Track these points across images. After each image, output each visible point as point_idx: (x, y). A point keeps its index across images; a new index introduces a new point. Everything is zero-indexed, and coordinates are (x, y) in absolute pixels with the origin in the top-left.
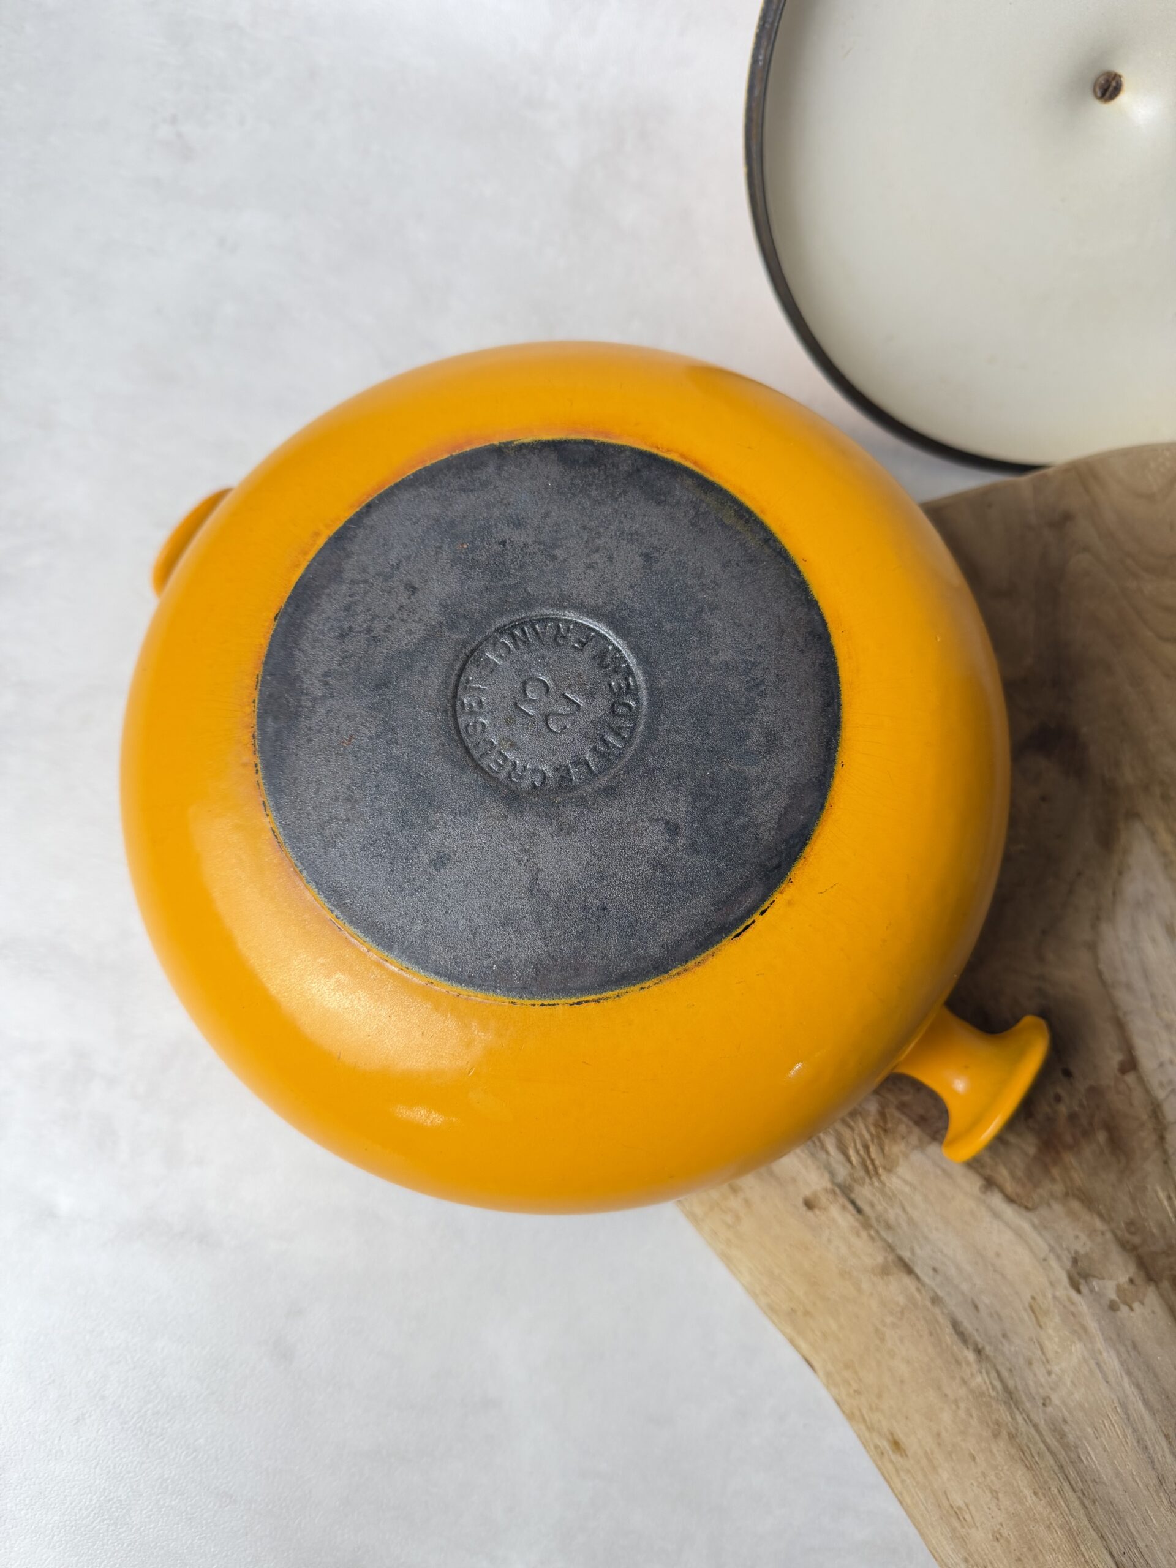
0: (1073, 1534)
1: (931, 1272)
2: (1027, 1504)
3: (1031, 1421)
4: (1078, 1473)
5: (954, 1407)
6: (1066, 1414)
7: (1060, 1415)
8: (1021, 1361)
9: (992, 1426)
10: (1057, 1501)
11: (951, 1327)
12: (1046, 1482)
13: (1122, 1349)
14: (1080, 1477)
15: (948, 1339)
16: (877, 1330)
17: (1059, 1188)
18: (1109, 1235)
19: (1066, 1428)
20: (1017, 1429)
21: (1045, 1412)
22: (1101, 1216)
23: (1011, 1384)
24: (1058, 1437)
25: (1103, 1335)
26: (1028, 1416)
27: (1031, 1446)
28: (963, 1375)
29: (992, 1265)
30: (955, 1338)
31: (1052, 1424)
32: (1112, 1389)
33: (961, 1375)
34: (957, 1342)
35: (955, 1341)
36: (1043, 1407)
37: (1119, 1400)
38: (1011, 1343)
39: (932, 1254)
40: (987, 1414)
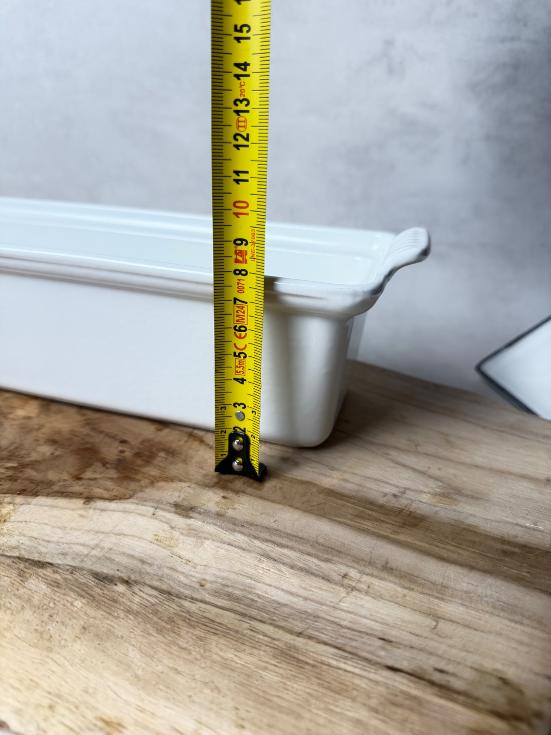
0: (286, 654)
1: (61, 557)
2: (238, 666)
3: (197, 600)
4: (259, 609)
6: (224, 582)
7: (220, 585)
8: (167, 571)
9: (168, 626)
10: (257, 640)
11: (94, 579)
12: (237, 632)
13: (242, 529)
14: (262, 611)
15: (97, 590)
17: (144, 482)
18: (194, 486)
19: (230, 590)
20: (189, 612)
21: (205, 590)
22: (181, 481)
23: (165, 587)
24: (226, 598)
25: (223, 529)
26: (192, 598)
27: (207, 615)
28: (124, 607)
29: (112, 533)
30: (102, 585)
31: (217, 593)
32: (249, 551)
33: (122, 608)
34: (105, 587)
35: (103, 588)
36: (202, 587)
37: (260, 554)
38: (151, 565)
39: (58, 547)
40: (159, 621)
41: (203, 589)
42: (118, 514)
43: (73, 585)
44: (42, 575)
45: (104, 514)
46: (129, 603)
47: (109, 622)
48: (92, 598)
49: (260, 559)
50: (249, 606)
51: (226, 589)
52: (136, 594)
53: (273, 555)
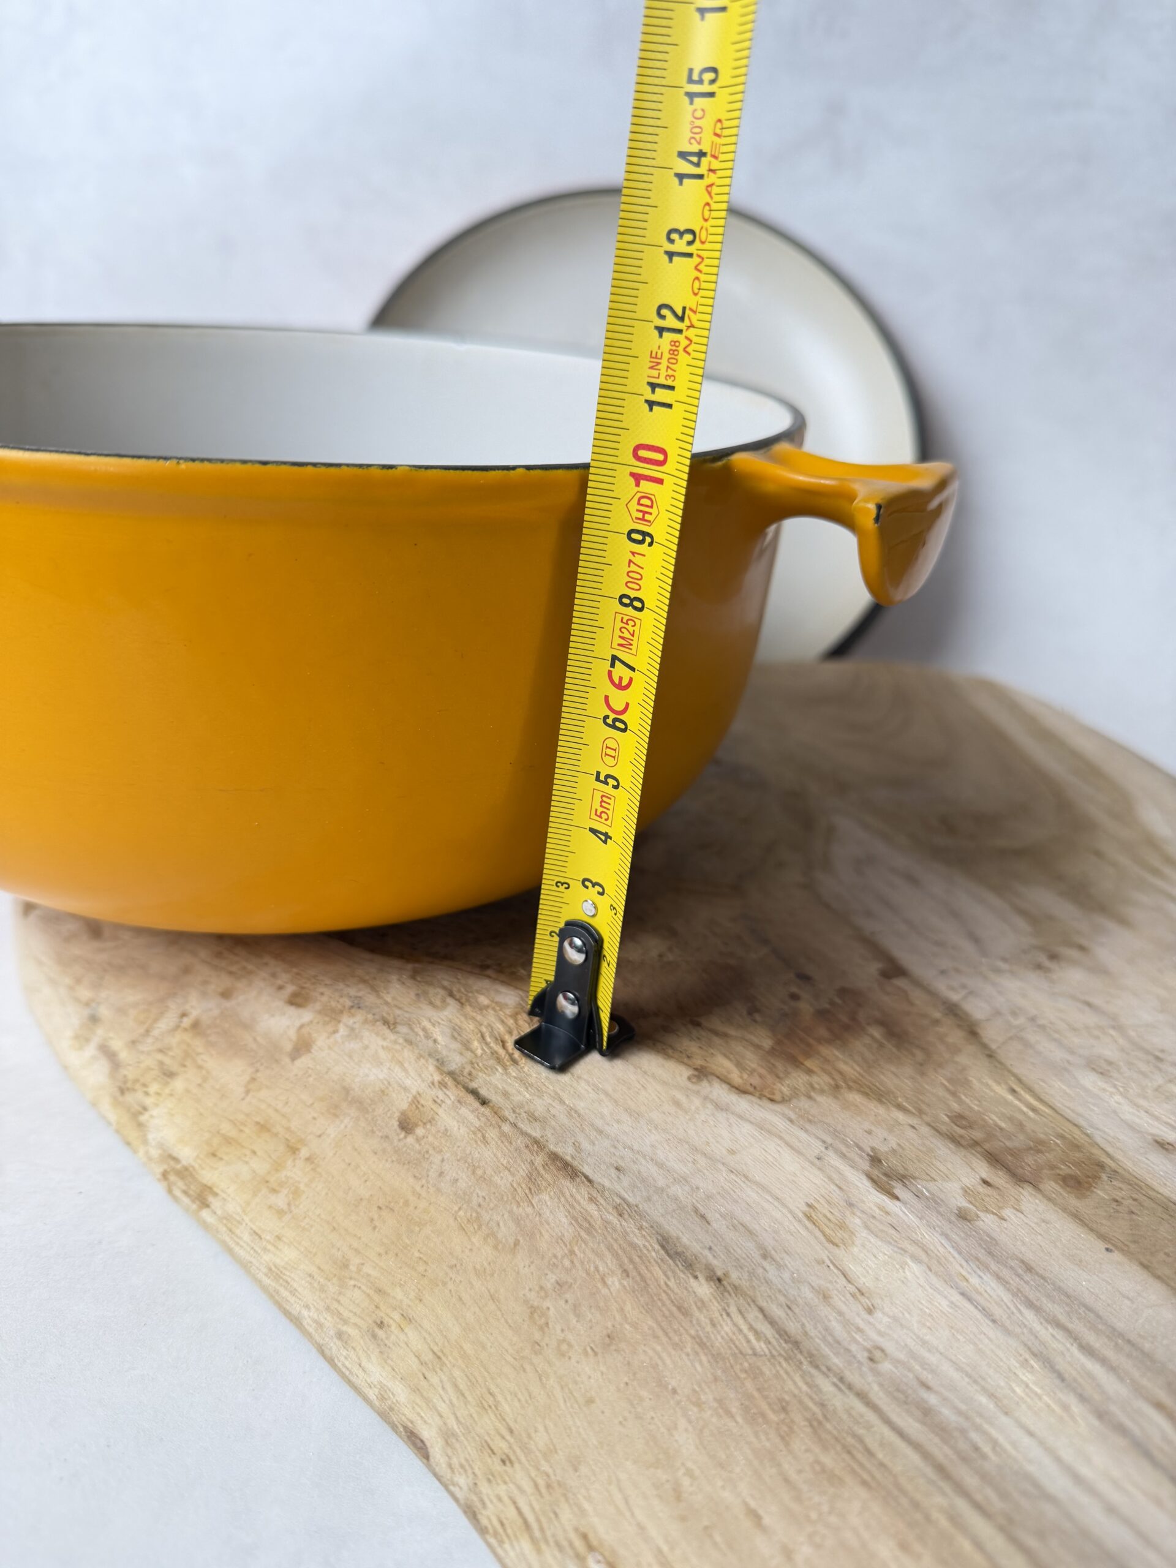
1: (613, 1173)
3: (850, 1387)
4: (984, 1477)
5: (693, 1411)
6: (927, 1376)
7: (911, 1376)
8: (808, 1294)
9: (772, 1417)
11: (657, 1247)
12: (916, 1505)
13: (1005, 1273)
14: (991, 1487)
15: (657, 1271)
16: (533, 1310)
17: (821, 1080)
18: (924, 1129)
19: (932, 1400)
20: (823, 1406)
21: (877, 1373)
22: (900, 1107)
23: (792, 1327)
24: (918, 1414)
25: (959, 1253)
26: (841, 1379)
27: (861, 1432)
28: (697, 1331)
29: (723, 1164)
30: (670, 1266)
31: (899, 1392)
32: (1007, 1332)
33: (693, 1332)
34: (673, 1272)
35: (670, 1273)
36: (871, 1363)
37: (1029, 1349)
38: (780, 1267)
39: (612, 1150)
40: (756, 1394)
41: (872, 1370)
42: (747, 1128)
43: (616, 1240)
44: (568, 1194)
45: (721, 1116)
46: (709, 1328)
47: (659, 1348)
48: (643, 1284)
49: (1026, 1360)
50: (965, 1459)
51: (924, 1394)
52: (728, 1315)
53: (1061, 1365)
